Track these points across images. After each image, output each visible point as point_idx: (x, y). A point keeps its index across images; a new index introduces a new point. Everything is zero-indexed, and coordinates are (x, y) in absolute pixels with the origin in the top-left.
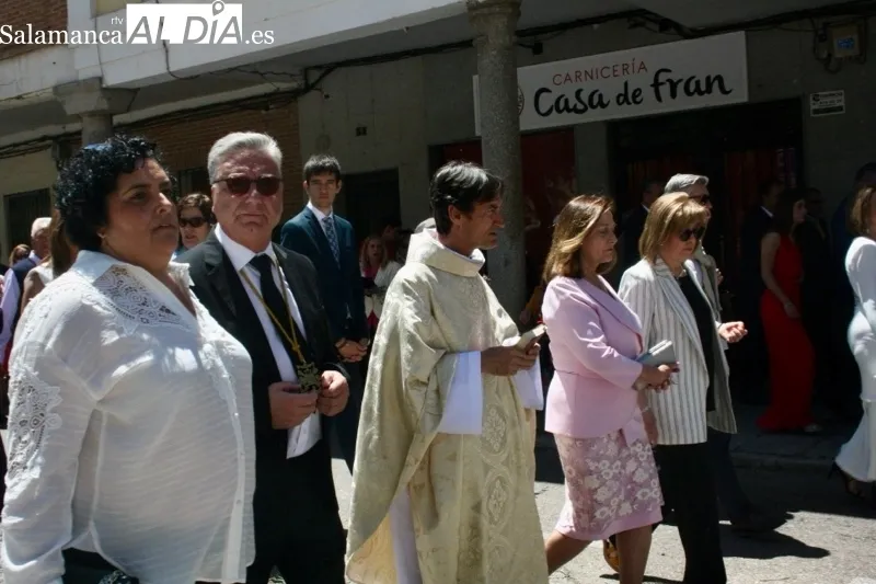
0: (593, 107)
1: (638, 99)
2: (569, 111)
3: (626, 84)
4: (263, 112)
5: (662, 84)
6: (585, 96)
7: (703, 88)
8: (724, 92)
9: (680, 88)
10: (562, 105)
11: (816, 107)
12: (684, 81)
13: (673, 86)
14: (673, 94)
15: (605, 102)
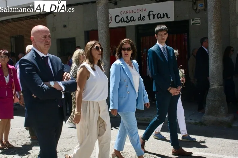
0: (131, 21)
1: (144, 19)
2: (124, 22)
3: (141, 15)
4: (36, 20)
5: (151, 15)
6: (129, 18)
7: (162, 16)
8: (168, 18)
9: (156, 16)
10: (122, 20)
11: (193, 23)
12: (157, 14)
13: (154, 15)
14: (154, 18)
15: (135, 20)
